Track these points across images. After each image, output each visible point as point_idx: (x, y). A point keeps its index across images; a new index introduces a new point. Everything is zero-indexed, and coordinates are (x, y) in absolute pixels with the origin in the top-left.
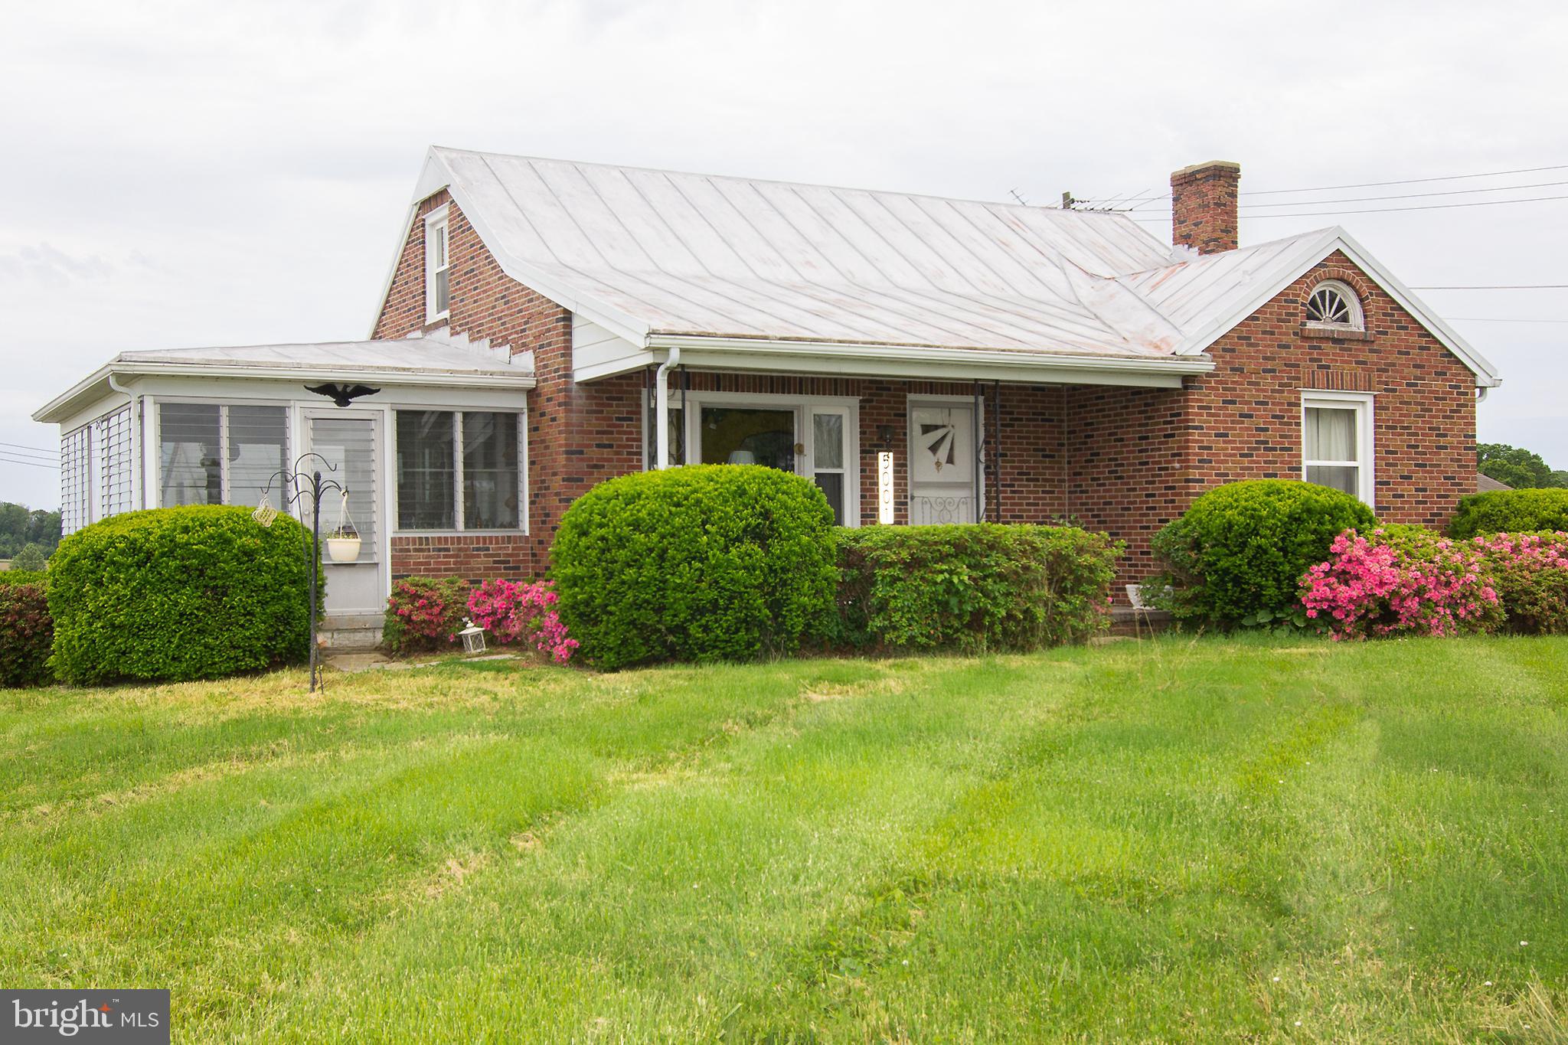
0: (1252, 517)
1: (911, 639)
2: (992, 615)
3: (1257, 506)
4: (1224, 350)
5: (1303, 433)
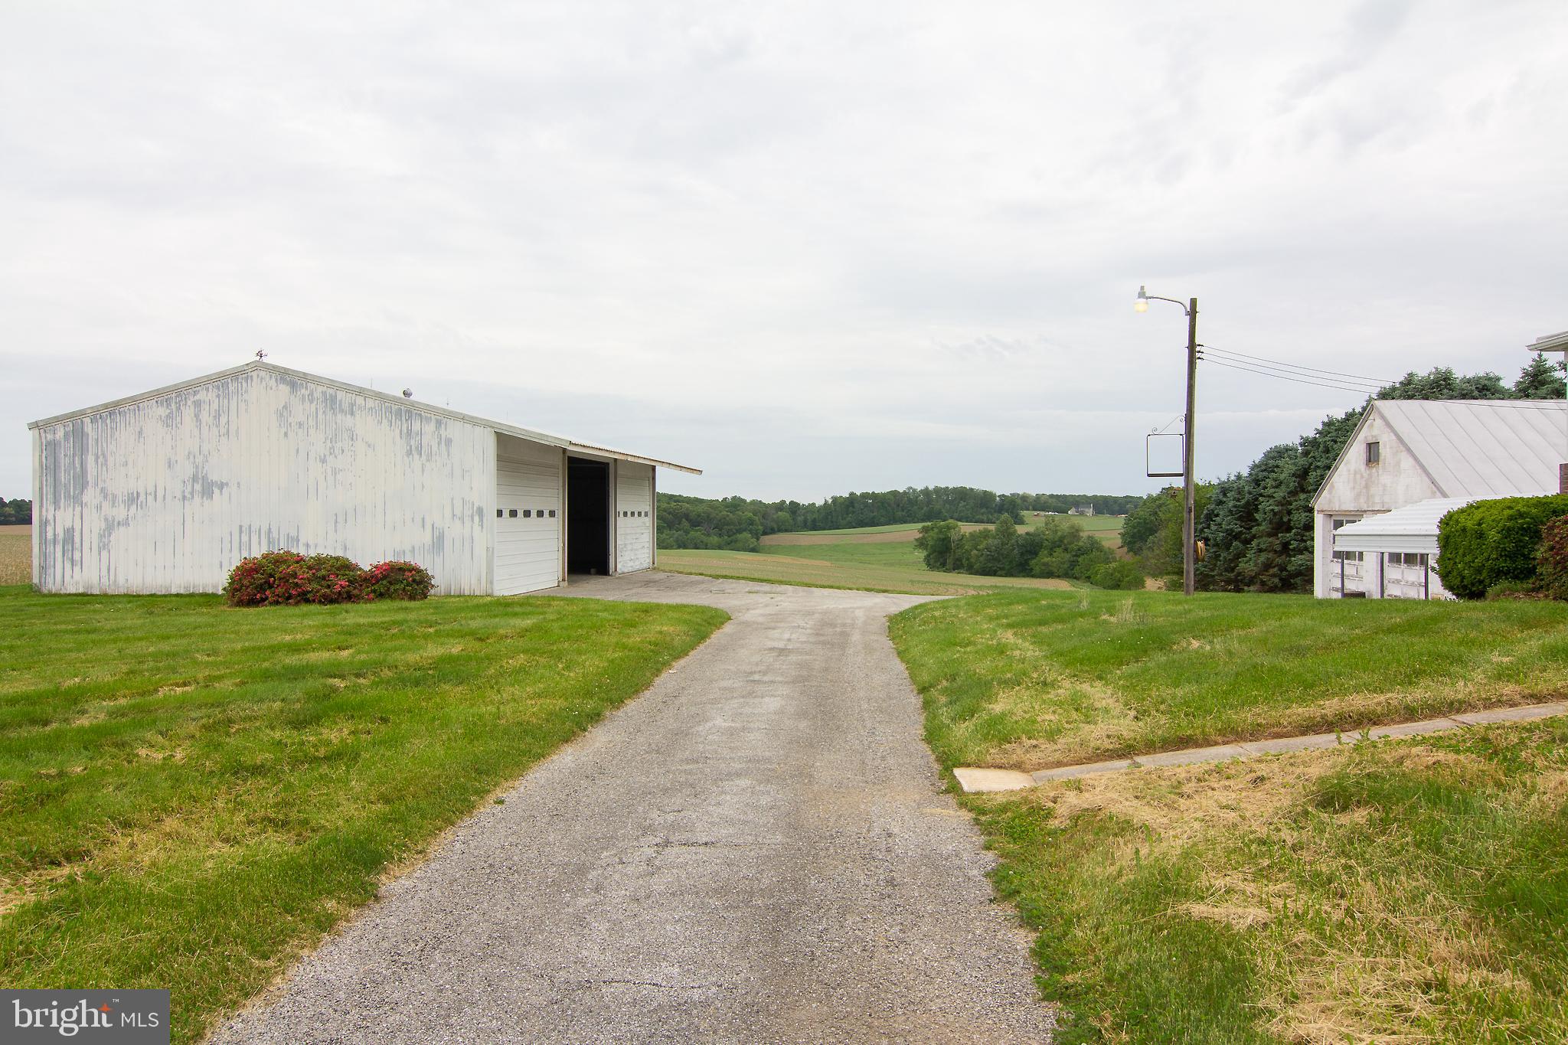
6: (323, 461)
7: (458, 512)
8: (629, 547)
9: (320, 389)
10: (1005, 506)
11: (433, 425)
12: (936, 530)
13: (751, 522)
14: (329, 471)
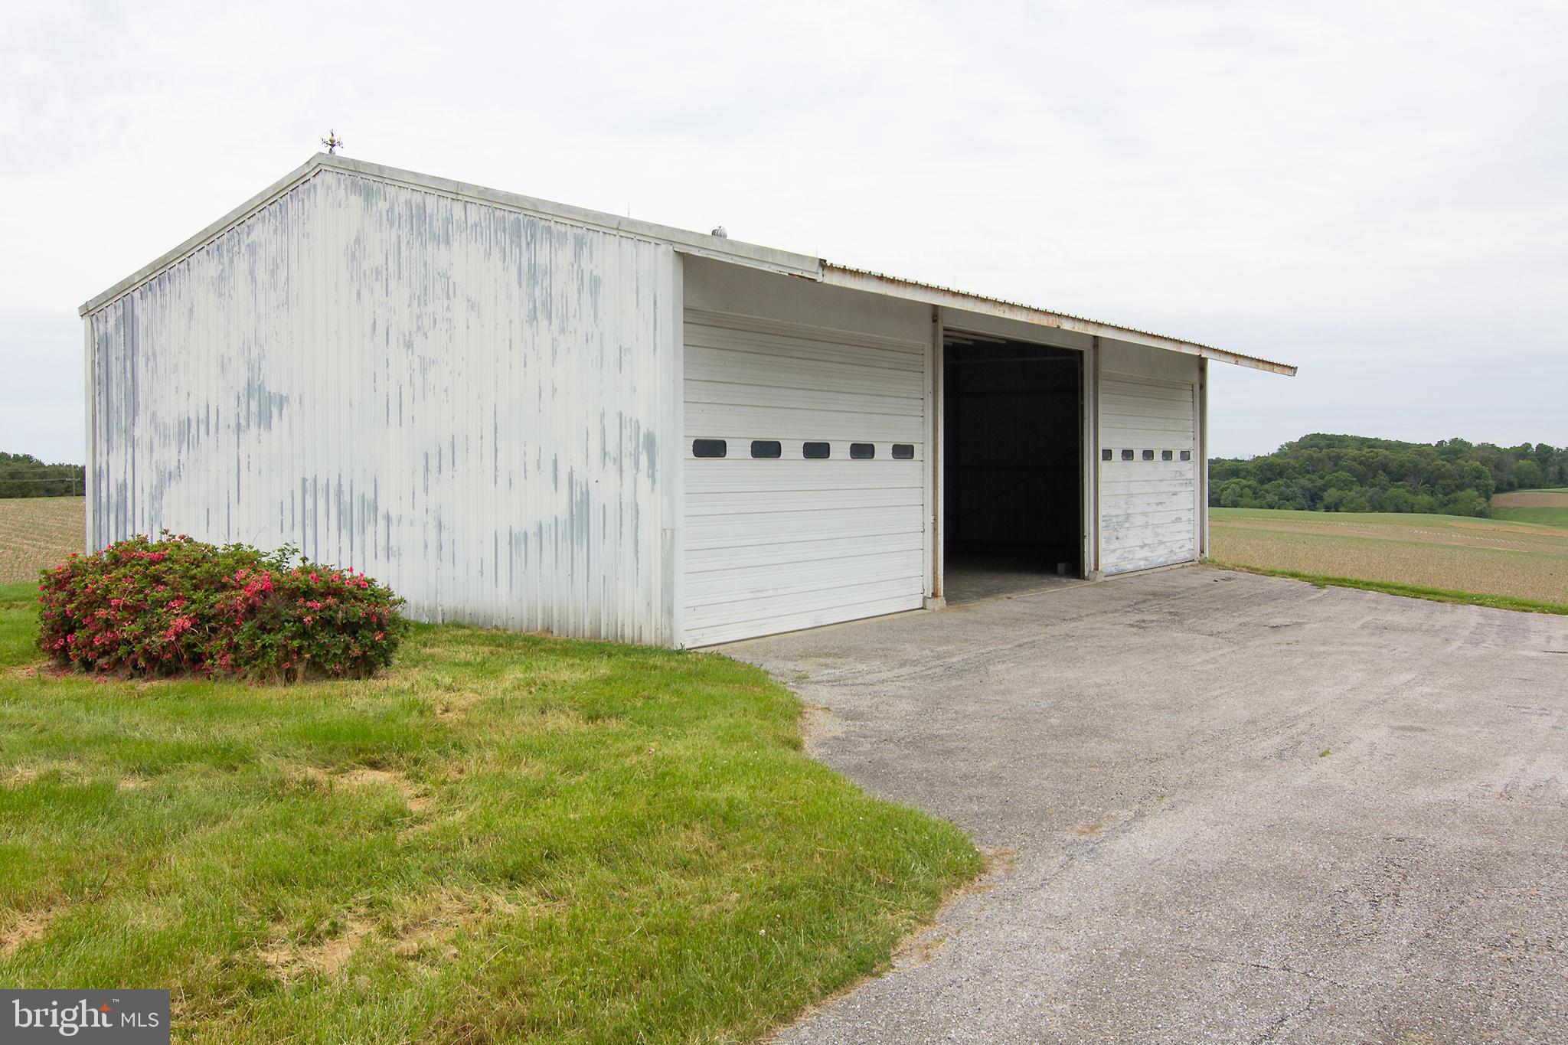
6: (409, 345)
7: (612, 447)
8: (1138, 520)
9: (404, 195)
11: (570, 248)
13: (1479, 475)
14: (417, 366)
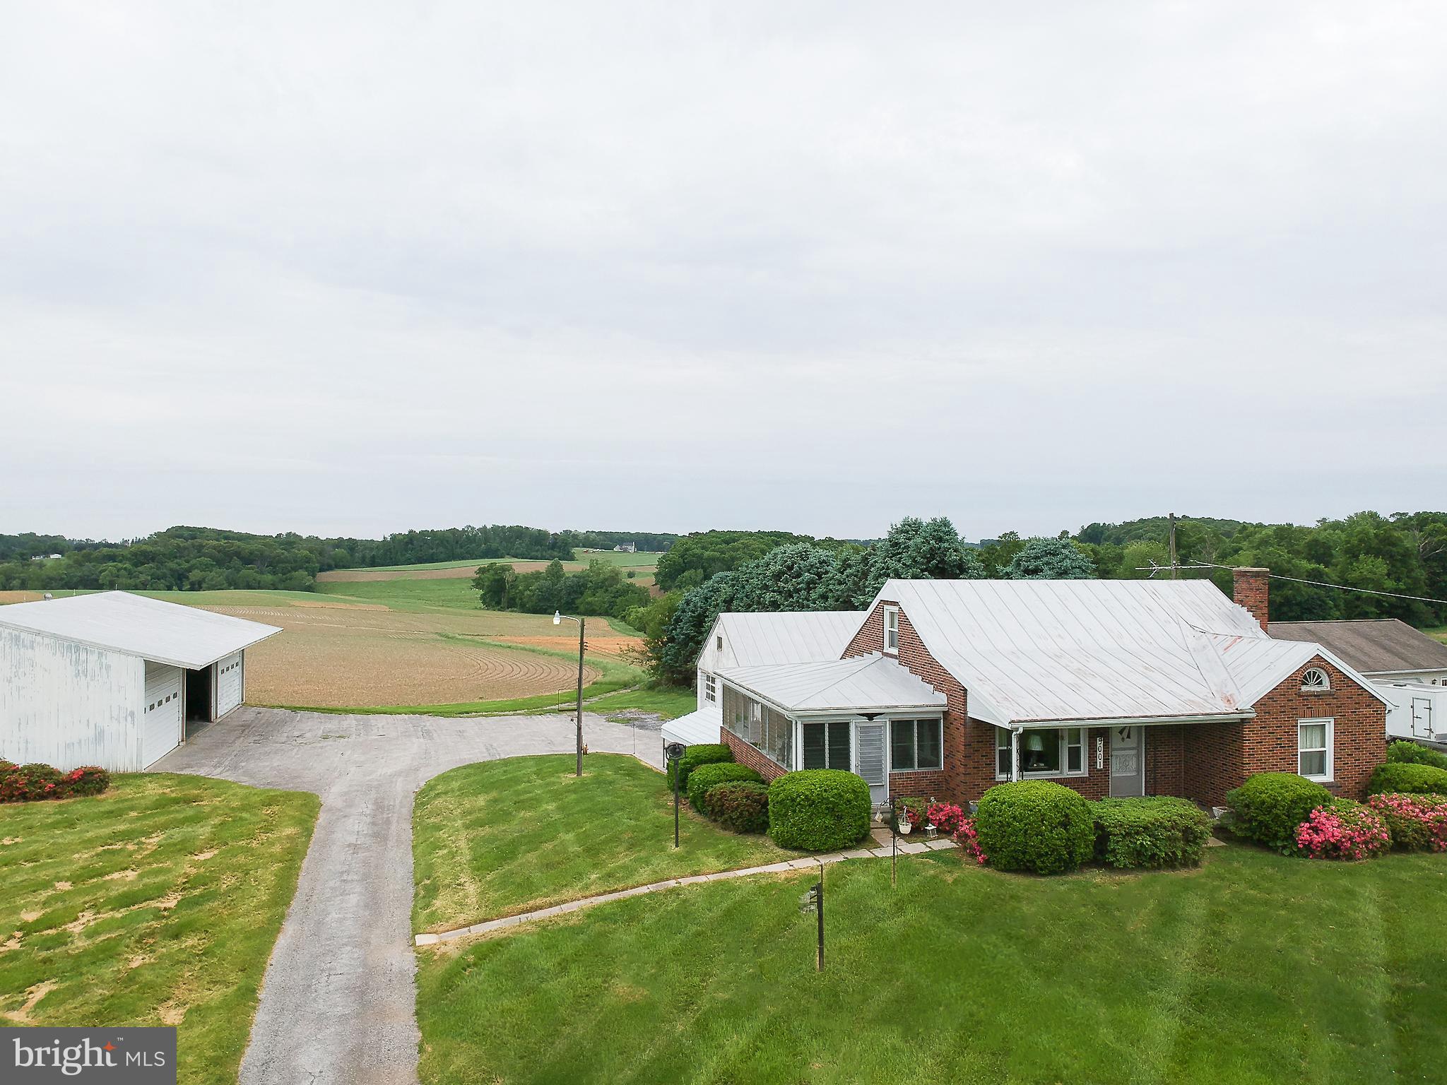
0: (1274, 799)
1: (1125, 865)
2: (1159, 856)
3: (1276, 794)
4: (1261, 705)
5: (1299, 739)
6: (9, 681)
7: (115, 715)
8: (225, 694)
9: (7, 631)
10: (558, 545)
11: (96, 656)
12: (492, 572)
13: (308, 560)
14: (14, 689)
